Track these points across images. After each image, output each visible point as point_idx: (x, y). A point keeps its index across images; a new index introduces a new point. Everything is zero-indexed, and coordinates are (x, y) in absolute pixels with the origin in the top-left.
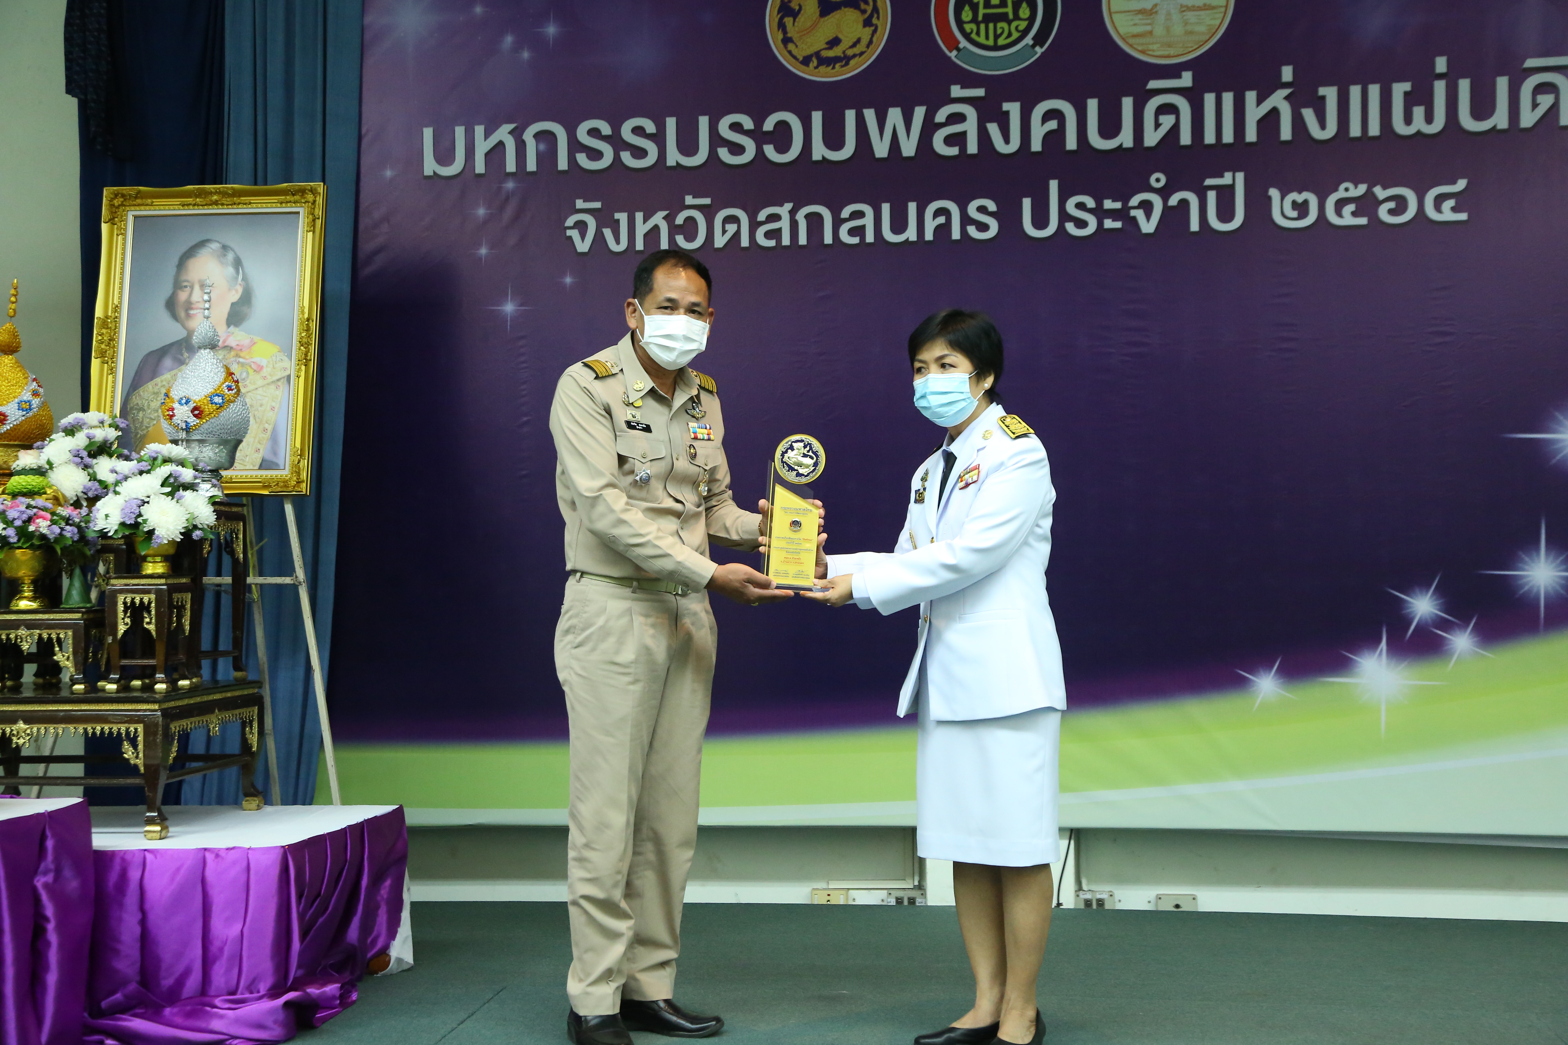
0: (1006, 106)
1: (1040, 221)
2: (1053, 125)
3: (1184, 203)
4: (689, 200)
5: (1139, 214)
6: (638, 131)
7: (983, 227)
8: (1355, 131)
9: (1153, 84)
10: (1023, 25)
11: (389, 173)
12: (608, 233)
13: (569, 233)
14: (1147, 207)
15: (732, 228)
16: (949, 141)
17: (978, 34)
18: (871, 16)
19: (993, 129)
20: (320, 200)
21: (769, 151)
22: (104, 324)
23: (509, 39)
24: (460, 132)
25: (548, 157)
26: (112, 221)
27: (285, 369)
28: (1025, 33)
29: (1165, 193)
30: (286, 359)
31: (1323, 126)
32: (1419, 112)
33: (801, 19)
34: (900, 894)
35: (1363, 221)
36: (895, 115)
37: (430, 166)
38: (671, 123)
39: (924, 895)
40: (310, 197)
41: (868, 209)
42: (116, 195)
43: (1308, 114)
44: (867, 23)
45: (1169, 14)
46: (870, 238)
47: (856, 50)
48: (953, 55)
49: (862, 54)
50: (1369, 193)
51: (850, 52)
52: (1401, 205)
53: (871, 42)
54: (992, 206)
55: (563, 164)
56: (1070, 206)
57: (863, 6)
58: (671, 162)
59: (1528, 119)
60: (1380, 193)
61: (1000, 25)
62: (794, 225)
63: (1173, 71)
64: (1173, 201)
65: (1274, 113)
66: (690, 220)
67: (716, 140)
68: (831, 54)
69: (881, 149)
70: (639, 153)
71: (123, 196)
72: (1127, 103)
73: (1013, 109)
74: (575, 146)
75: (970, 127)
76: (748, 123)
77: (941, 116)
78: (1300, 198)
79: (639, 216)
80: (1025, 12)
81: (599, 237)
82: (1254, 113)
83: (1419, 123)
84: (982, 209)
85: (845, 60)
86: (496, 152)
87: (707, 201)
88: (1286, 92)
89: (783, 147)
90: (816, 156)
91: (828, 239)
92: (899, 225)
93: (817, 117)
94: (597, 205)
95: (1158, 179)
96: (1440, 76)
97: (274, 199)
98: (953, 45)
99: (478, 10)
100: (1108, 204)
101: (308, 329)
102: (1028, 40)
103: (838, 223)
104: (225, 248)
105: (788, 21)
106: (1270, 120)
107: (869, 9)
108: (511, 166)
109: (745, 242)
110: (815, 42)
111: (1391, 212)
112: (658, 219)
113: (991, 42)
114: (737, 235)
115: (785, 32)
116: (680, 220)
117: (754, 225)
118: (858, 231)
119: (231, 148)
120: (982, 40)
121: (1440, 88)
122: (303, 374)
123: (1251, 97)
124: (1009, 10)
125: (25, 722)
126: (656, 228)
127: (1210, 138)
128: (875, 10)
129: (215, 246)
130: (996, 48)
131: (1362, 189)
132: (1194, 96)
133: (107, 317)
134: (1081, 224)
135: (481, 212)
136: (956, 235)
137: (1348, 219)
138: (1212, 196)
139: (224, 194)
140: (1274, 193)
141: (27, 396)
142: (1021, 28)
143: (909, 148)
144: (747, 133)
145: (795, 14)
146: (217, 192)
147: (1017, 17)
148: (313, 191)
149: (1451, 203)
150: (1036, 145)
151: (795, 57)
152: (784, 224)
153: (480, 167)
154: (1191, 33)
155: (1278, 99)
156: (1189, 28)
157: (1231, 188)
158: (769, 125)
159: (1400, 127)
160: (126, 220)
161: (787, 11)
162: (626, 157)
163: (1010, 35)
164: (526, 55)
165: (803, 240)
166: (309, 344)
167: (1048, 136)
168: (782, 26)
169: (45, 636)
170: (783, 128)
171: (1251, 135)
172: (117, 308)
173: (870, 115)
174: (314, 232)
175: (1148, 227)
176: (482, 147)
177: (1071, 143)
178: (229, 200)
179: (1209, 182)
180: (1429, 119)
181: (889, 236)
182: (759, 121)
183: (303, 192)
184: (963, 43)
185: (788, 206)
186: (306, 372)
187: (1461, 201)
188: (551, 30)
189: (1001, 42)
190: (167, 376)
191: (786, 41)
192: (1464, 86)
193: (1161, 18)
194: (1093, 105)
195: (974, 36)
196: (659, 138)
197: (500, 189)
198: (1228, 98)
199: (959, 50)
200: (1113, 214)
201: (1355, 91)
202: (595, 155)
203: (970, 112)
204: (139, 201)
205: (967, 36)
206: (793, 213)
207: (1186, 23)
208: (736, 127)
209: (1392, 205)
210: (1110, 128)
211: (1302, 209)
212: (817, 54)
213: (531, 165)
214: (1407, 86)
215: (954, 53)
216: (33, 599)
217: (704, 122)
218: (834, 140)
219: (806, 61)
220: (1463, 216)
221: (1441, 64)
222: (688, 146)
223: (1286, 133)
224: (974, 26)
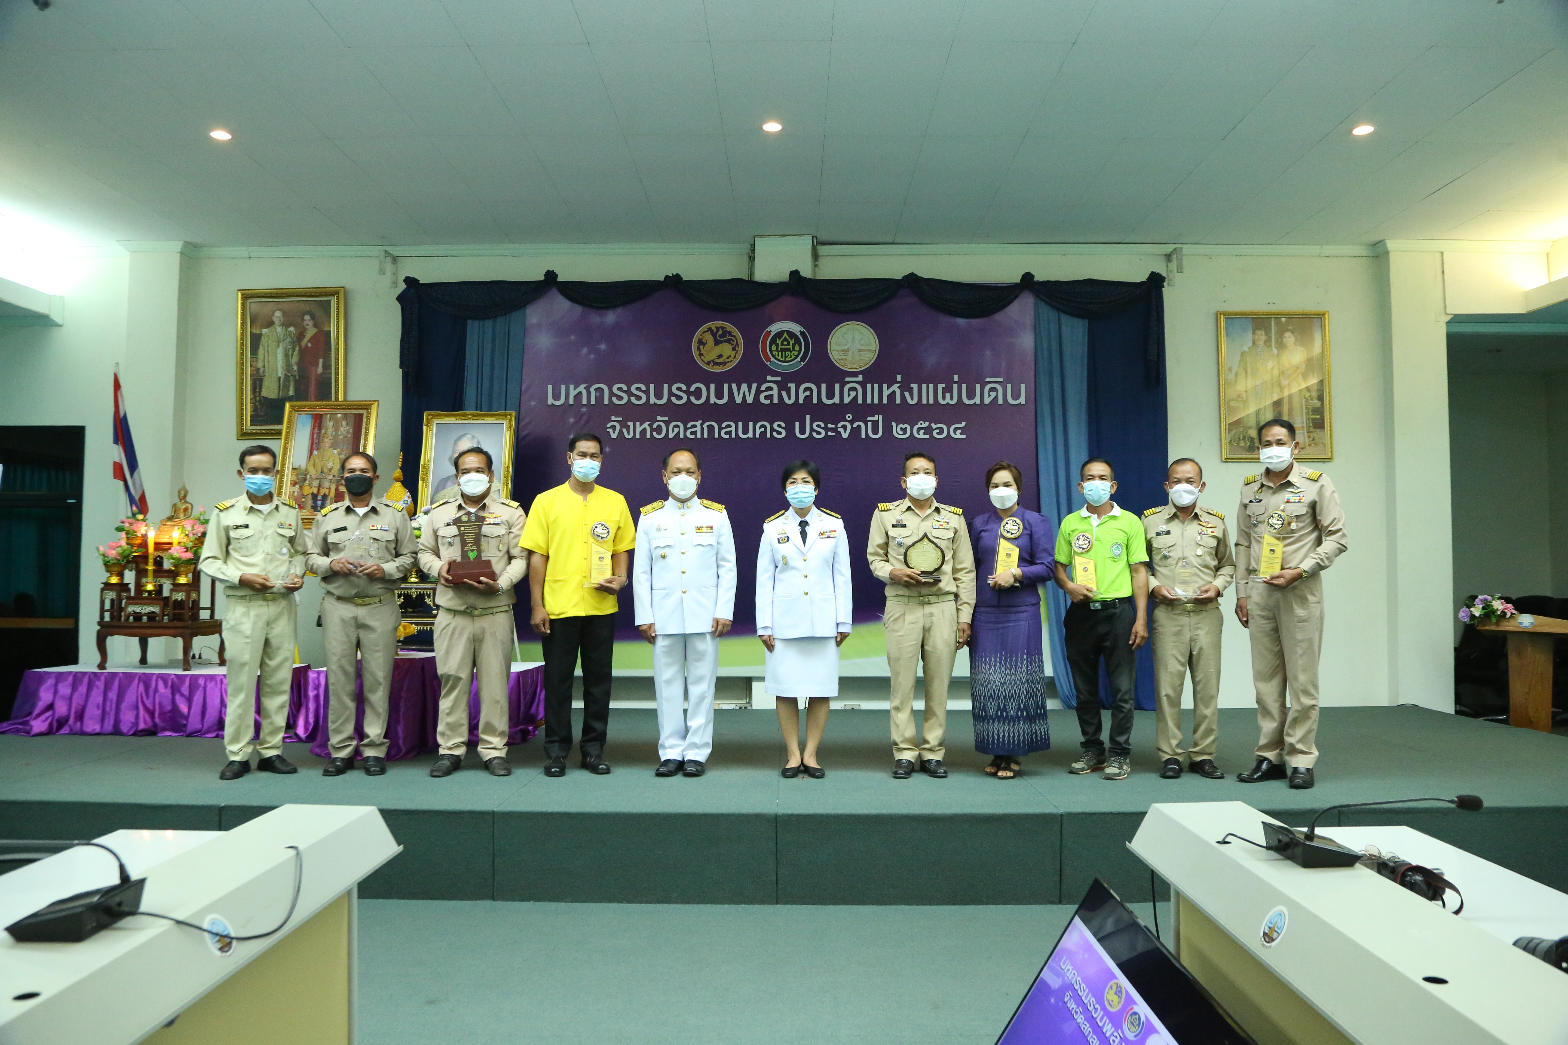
0: (789, 385)
1: (802, 431)
2: (808, 393)
3: (859, 426)
4: (659, 418)
5: (841, 430)
6: (638, 389)
7: (779, 433)
8: (924, 401)
9: (847, 379)
10: (796, 353)
11: (533, 403)
12: (624, 430)
13: (608, 430)
14: (845, 427)
15: (676, 430)
16: (766, 398)
17: (778, 356)
18: (735, 346)
19: (784, 393)
20: (513, 419)
21: (693, 399)
22: (424, 467)
23: (585, 350)
24: (563, 387)
25: (600, 399)
26: (427, 425)
27: (498, 487)
28: (797, 356)
29: (852, 422)
30: (498, 483)
31: (912, 399)
32: (948, 395)
33: (707, 346)
34: (741, 705)
35: (927, 437)
36: (744, 387)
37: (550, 401)
38: (652, 386)
39: (751, 706)
40: (509, 417)
41: (733, 424)
42: (429, 415)
43: (907, 394)
44: (734, 349)
45: (853, 352)
46: (733, 436)
47: (729, 360)
48: (768, 363)
49: (731, 361)
50: (930, 426)
51: (726, 361)
52: (941, 431)
53: (735, 357)
54: (783, 425)
55: (606, 402)
56: (814, 426)
57: (732, 342)
58: (652, 402)
59: (987, 401)
60: (934, 426)
61: (787, 352)
62: (702, 429)
63: (855, 374)
64: (855, 425)
65: (894, 392)
66: (659, 426)
67: (671, 394)
68: (718, 361)
69: (739, 400)
70: (639, 398)
71: (432, 415)
72: (837, 386)
73: (792, 386)
74: (612, 394)
75: (775, 392)
76: (684, 387)
77: (763, 388)
78: (904, 426)
79: (638, 424)
80: (797, 348)
81: (621, 432)
82: (886, 392)
83: (948, 400)
84: (779, 426)
85: (725, 363)
86: (579, 396)
87: (666, 419)
88: (899, 385)
89: (698, 397)
90: (712, 402)
91: (716, 436)
92: (745, 431)
93: (712, 386)
94: (621, 419)
95: (849, 417)
96: (956, 382)
97: (494, 417)
98: (769, 360)
99: (573, 337)
100: (829, 426)
101: (508, 471)
102: (798, 359)
103: (720, 429)
104: (473, 437)
105: (702, 347)
106: (892, 396)
107: (735, 344)
108: (584, 402)
109: (682, 436)
110: (712, 356)
111: (938, 433)
112: (646, 425)
113: (783, 359)
114: (679, 433)
115: (700, 351)
116: (655, 426)
117: (686, 429)
118: (729, 433)
119: (467, 391)
120: (780, 358)
121: (955, 386)
122: (505, 489)
123: (885, 386)
124: (791, 347)
125: (415, 625)
126: (645, 429)
127: (869, 401)
128: (737, 344)
129: (469, 436)
130: (785, 361)
131: (927, 424)
132: (863, 385)
133: (425, 464)
134: (819, 433)
135: (572, 420)
136: (768, 436)
137: (921, 435)
138: (870, 424)
139: (474, 415)
140: (894, 424)
141: (406, 498)
142: (795, 354)
143: (750, 400)
144: (684, 391)
145: (704, 344)
146: (471, 414)
147: (794, 350)
148: (510, 415)
149: (960, 431)
150: (801, 401)
151: (703, 361)
152: (698, 429)
153: (571, 402)
154: (862, 360)
155: (895, 387)
156: (861, 358)
157: (878, 421)
158: (693, 388)
159: (941, 401)
160: (433, 425)
161: (701, 342)
162: (633, 399)
163: (791, 357)
164: (592, 356)
165: (706, 436)
166: (508, 477)
167: (806, 398)
168: (699, 349)
169: (422, 592)
170: (699, 389)
171: (885, 401)
172: (429, 461)
173: (734, 386)
174: (510, 431)
175: (845, 435)
176: (573, 393)
177: (815, 401)
178: (475, 418)
179: (869, 419)
180: (952, 398)
181: (741, 435)
182: (689, 387)
183: (506, 415)
184: (772, 359)
185: (700, 422)
186: (507, 488)
187: (964, 431)
188: (603, 347)
189: (787, 359)
190: (449, 489)
191: (701, 355)
192: (964, 386)
193: (850, 354)
194: (824, 386)
195: (776, 356)
196: (647, 392)
197: (579, 411)
198: (876, 386)
199: (770, 362)
200: (831, 430)
201: (924, 386)
202: (620, 398)
203: (775, 386)
204: (438, 417)
205: (774, 356)
206: (702, 425)
207: (860, 356)
208: (679, 389)
209: (938, 431)
210: (830, 395)
211: (904, 431)
212: (713, 361)
213: (593, 402)
214: (943, 385)
215: (769, 363)
216: (416, 578)
217: (666, 386)
218: (719, 395)
219: (708, 363)
220: (964, 437)
221: (956, 378)
222: (659, 396)
223: (898, 401)
224: (776, 352)
